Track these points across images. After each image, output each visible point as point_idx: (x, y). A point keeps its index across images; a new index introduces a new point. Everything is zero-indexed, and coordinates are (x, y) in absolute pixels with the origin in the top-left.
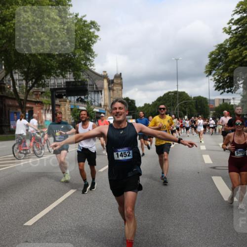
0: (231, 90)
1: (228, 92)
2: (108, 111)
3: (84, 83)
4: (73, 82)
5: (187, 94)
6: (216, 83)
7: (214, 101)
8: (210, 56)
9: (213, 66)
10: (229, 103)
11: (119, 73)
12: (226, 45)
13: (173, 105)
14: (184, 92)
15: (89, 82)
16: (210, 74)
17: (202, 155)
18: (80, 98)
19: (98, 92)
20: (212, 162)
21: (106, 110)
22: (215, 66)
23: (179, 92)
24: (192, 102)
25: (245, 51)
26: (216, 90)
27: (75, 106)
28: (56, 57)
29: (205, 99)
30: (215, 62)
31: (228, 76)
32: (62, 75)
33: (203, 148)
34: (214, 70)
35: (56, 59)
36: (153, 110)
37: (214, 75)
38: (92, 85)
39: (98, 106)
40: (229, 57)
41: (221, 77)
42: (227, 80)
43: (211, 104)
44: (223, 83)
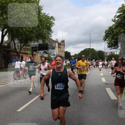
1: (114, 48)
3: (47, 45)
4: (42, 44)
6: (108, 44)
7: (107, 52)
8: (105, 32)
9: (107, 37)
10: (114, 54)
11: (63, 40)
12: (113, 27)
13: (88, 55)
14: (93, 49)
15: (49, 44)
16: (105, 40)
17: (101, 78)
18: (45, 51)
19: (53, 48)
20: (106, 81)
22: (108, 37)
23: (91, 49)
24: (97, 53)
25: (122, 30)
26: (108, 47)
27: (42, 55)
28: (35, 32)
29: (103, 52)
30: (108, 35)
31: (114, 41)
32: (37, 41)
33: (102, 74)
34: (107, 38)
35: (34, 33)
36: (79, 57)
37: (107, 41)
38: (50, 45)
39: (53, 55)
40: (115, 32)
41: (110, 41)
42: (113, 43)
43: (106, 54)
44: (111, 45)
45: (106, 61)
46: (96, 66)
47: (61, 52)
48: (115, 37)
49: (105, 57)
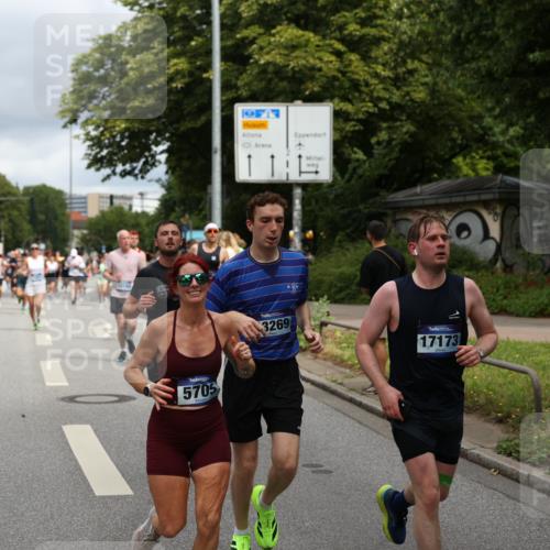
0: (134, 169)
1: (124, 174)
6: (90, 147)
7: (84, 199)
10: (126, 208)
16: (74, 121)
17: (38, 361)
20: (65, 383)
24: (18, 202)
25: (175, 61)
26: (89, 166)
29: (60, 193)
31: (126, 129)
33: (44, 340)
37: (86, 123)
41: (105, 129)
42: (122, 140)
43: (77, 210)
44: (110, 149)
49: (71, 224)
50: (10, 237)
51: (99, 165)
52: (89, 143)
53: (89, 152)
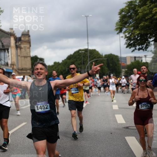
0: (143, 47)
1: (139, 49)
2: (16, 70)
5: (98, 52)
6: (127, 40)
7: (125, 58)
8: (120, 13)
10: (140, 61)
11: (27, 31)
12: (135, 2)
13: (84, 64)
14: (95, 50)
16: (121, 31)
17: (114, 114)
19: (4, 50)
20: (124, 122)
21: (13, 69)
22: (126, 23)
23: (90, 50)
24: (103, 60)
25: (155, 9)
26: (127, 47)
29: (117, 56)
30: (126, 20)
31: (139, 33)
33: (115, 107)
34: (125, 27)
36: (64, 68)
37: (125, 32)
39: (5, 65)
40: (140, 14)
41: (132, 34)
42: (138, 37)
43: (123, 62)
44: (134, 41)
45: (123, 77)
46: (102, 89)
47: (23, 58)
48: (142, 24)
49: (121, 67)
50: (101, 72)
51: (130, 47)
52: (126, 39)
53: (127, 42)
